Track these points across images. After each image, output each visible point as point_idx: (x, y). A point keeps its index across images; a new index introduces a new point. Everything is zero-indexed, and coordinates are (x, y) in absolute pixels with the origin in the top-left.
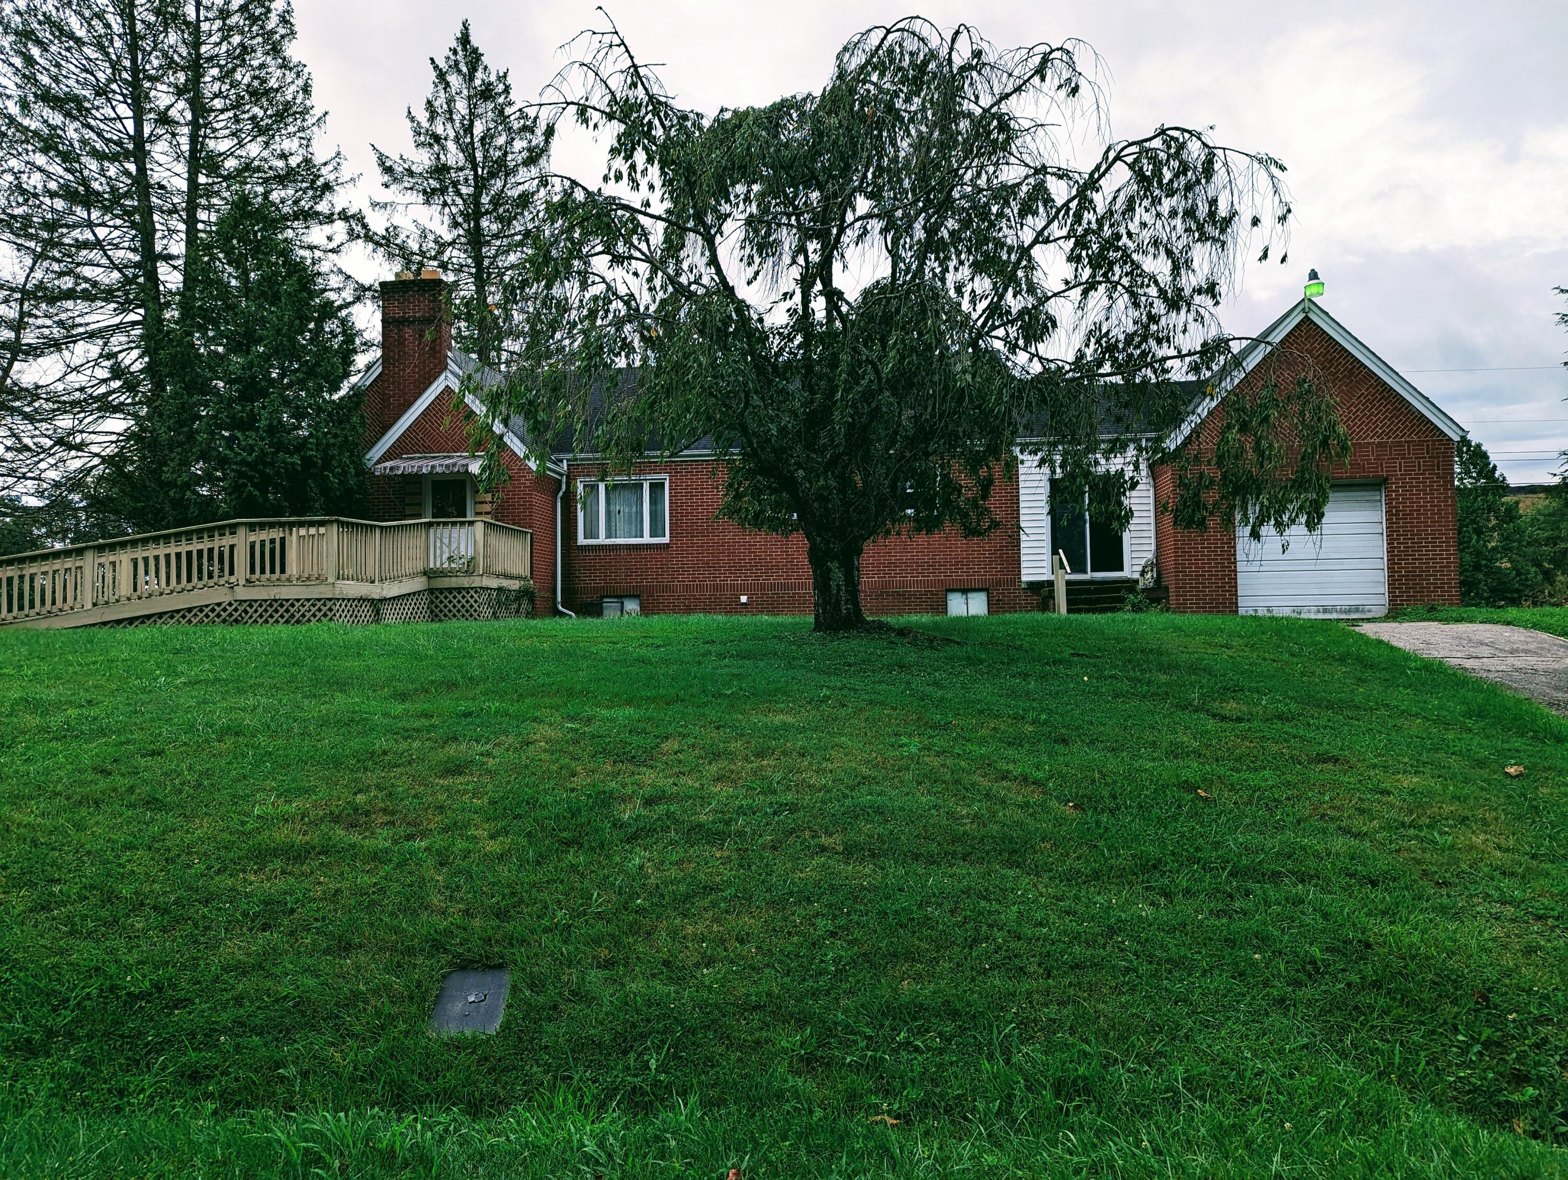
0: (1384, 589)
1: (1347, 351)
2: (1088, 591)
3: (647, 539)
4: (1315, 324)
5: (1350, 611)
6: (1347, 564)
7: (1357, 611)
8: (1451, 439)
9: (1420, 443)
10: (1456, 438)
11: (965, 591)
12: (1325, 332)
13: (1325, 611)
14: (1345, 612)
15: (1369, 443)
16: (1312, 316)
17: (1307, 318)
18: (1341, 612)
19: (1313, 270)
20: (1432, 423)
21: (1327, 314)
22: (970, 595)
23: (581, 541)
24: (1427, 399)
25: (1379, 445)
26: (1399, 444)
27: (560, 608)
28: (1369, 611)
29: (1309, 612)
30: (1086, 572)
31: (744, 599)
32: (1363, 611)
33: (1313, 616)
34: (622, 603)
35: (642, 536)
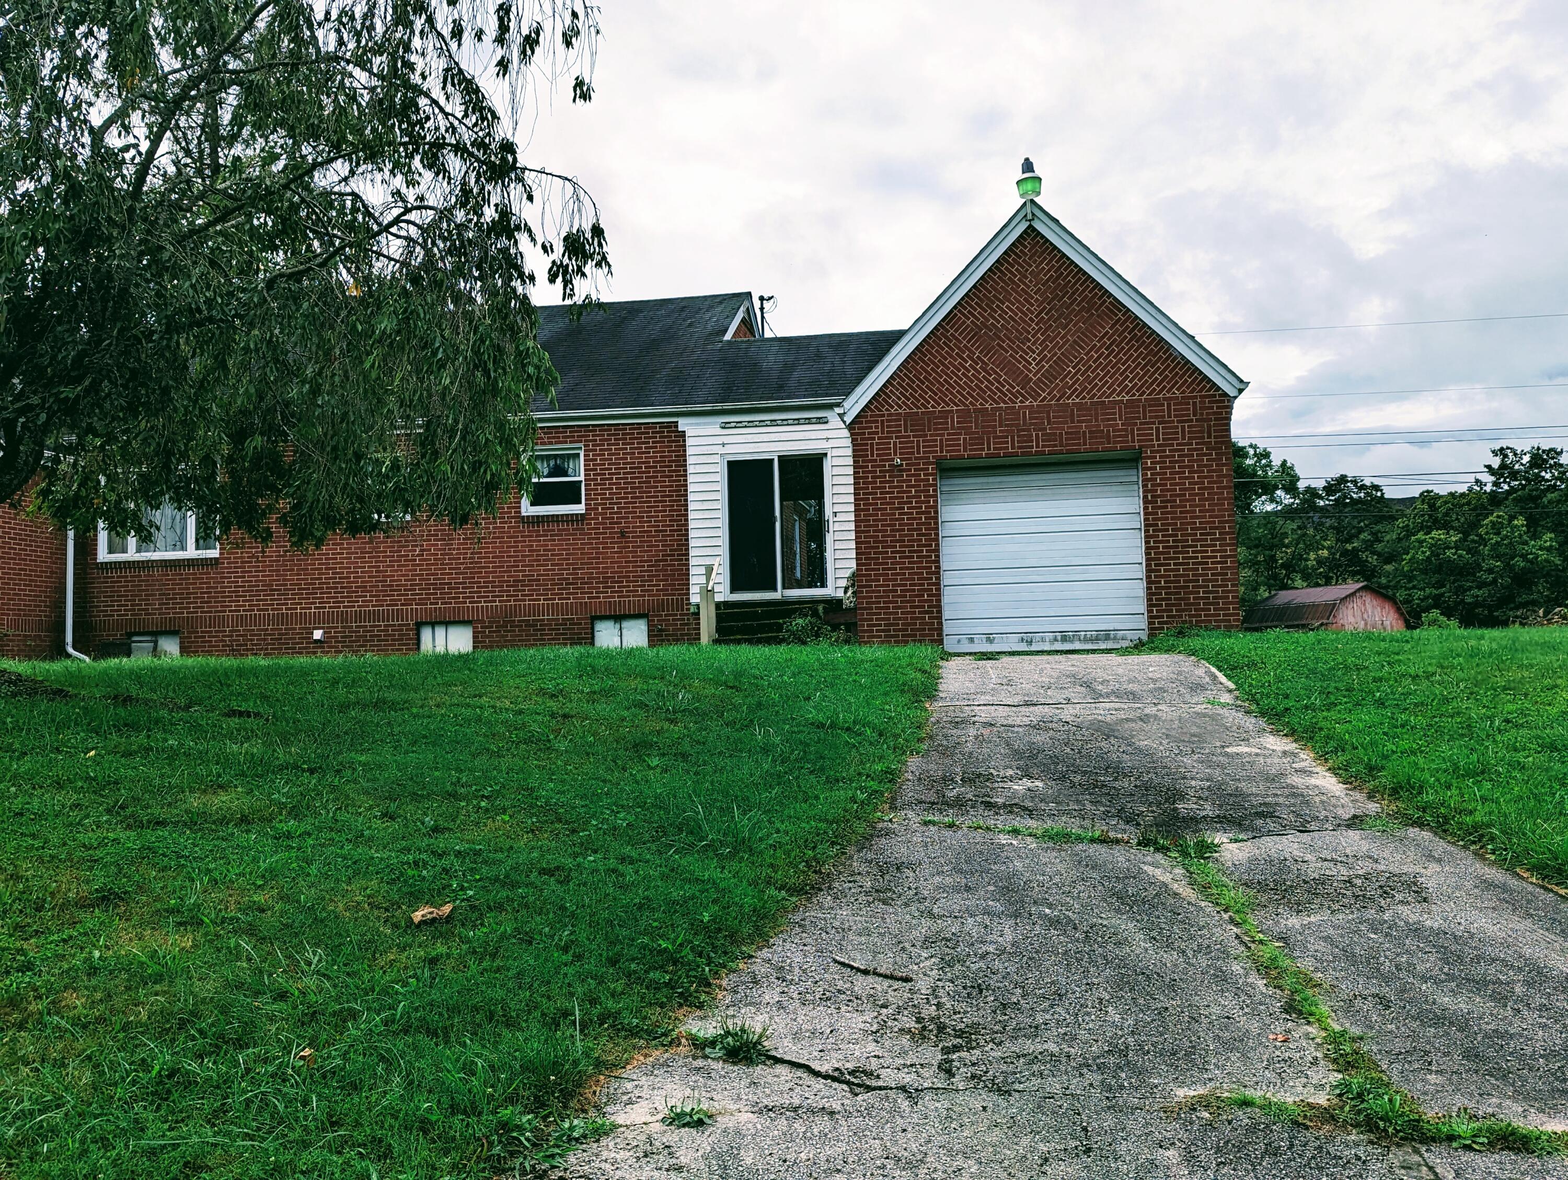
0: (1142, 607)
1: (1085, 273)
2: (755, 616)
3: (191, 552)
4: (1043, 237)
5: (1097, 639)
7: (1107, 638)
8: (1226, 395)
9: (1185, 401)
11: (618, 618)
12: (1055, 248)
13: (1064, 639)
14: (1091, 639)
15: (1116, 403)
16: (1038, 225)
17: (1030, 226)
18: (1086, 640)
19: (1027, 160)
20: (1201, 373)
21: (1056, 221)
22: (625, 624)
23: (103, 555)
24: (1192, 338)
25: (1131, 404)
26: (1157, 403)
27: (70, 650)
28: (1124, 639)
29: (1043, 640)
30: (775, 590)
31: (318, 634)
32: (1115, 638)
33: (1046, 647)
34: (156, 643)
35: (183, 548)
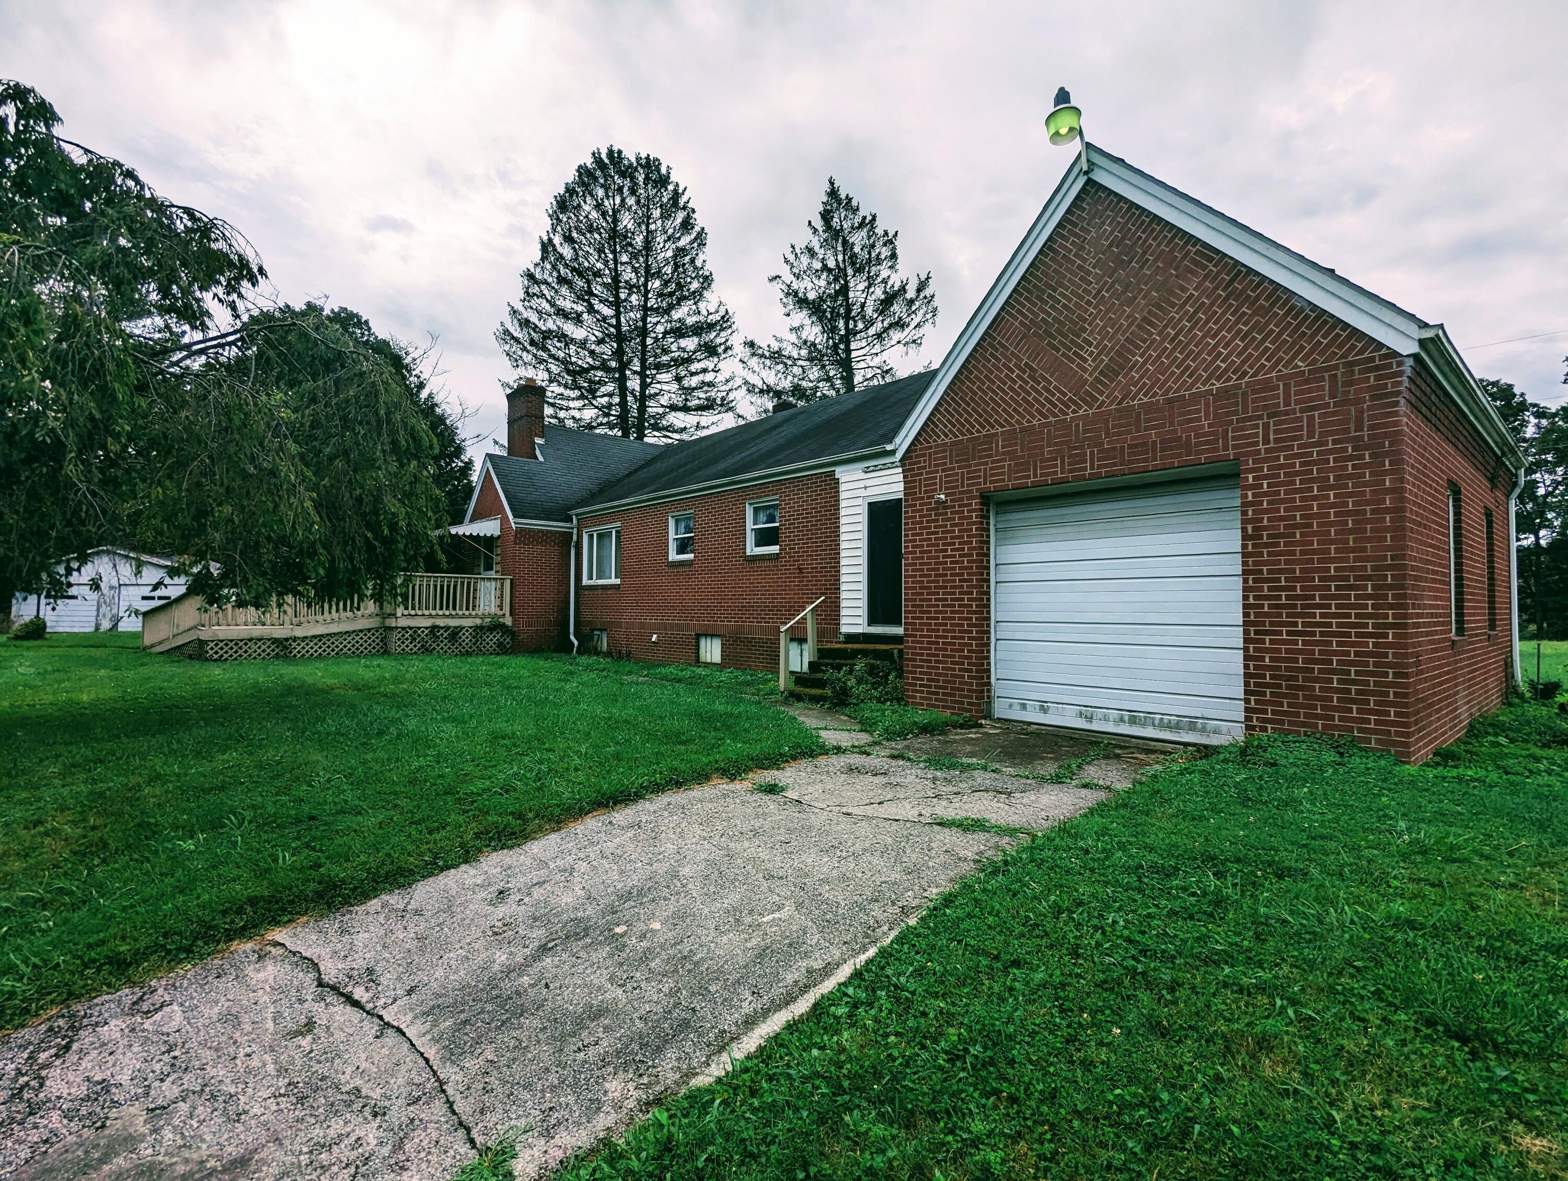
0: (1237, 691)
1: (1161, 220)
3: (611, 580)
4: (1105, 189)
5: (1178, 727)
6: (1171, 636)
7: (1192, 727)
8: (1395, 354)
9: (1315, 375)
10: (1407, 347)
12: (1121, 199)
13: (1133, 721)
14: (1169, 727)
15: (1200, 395)
16: (1100, 177)
17: (1090, 182)
19: (1061, 88)
20: (1347, 325)
22: (804, 646)
23: (585, 581)
25: (1224, 393)
26: (1267, 386)
27: (572, 637)
28: (1216, 731)
31: (655, 637)
32: (1204, 730)
33: (1110, 728)
34: (602, 636)
35: (611, 577)
